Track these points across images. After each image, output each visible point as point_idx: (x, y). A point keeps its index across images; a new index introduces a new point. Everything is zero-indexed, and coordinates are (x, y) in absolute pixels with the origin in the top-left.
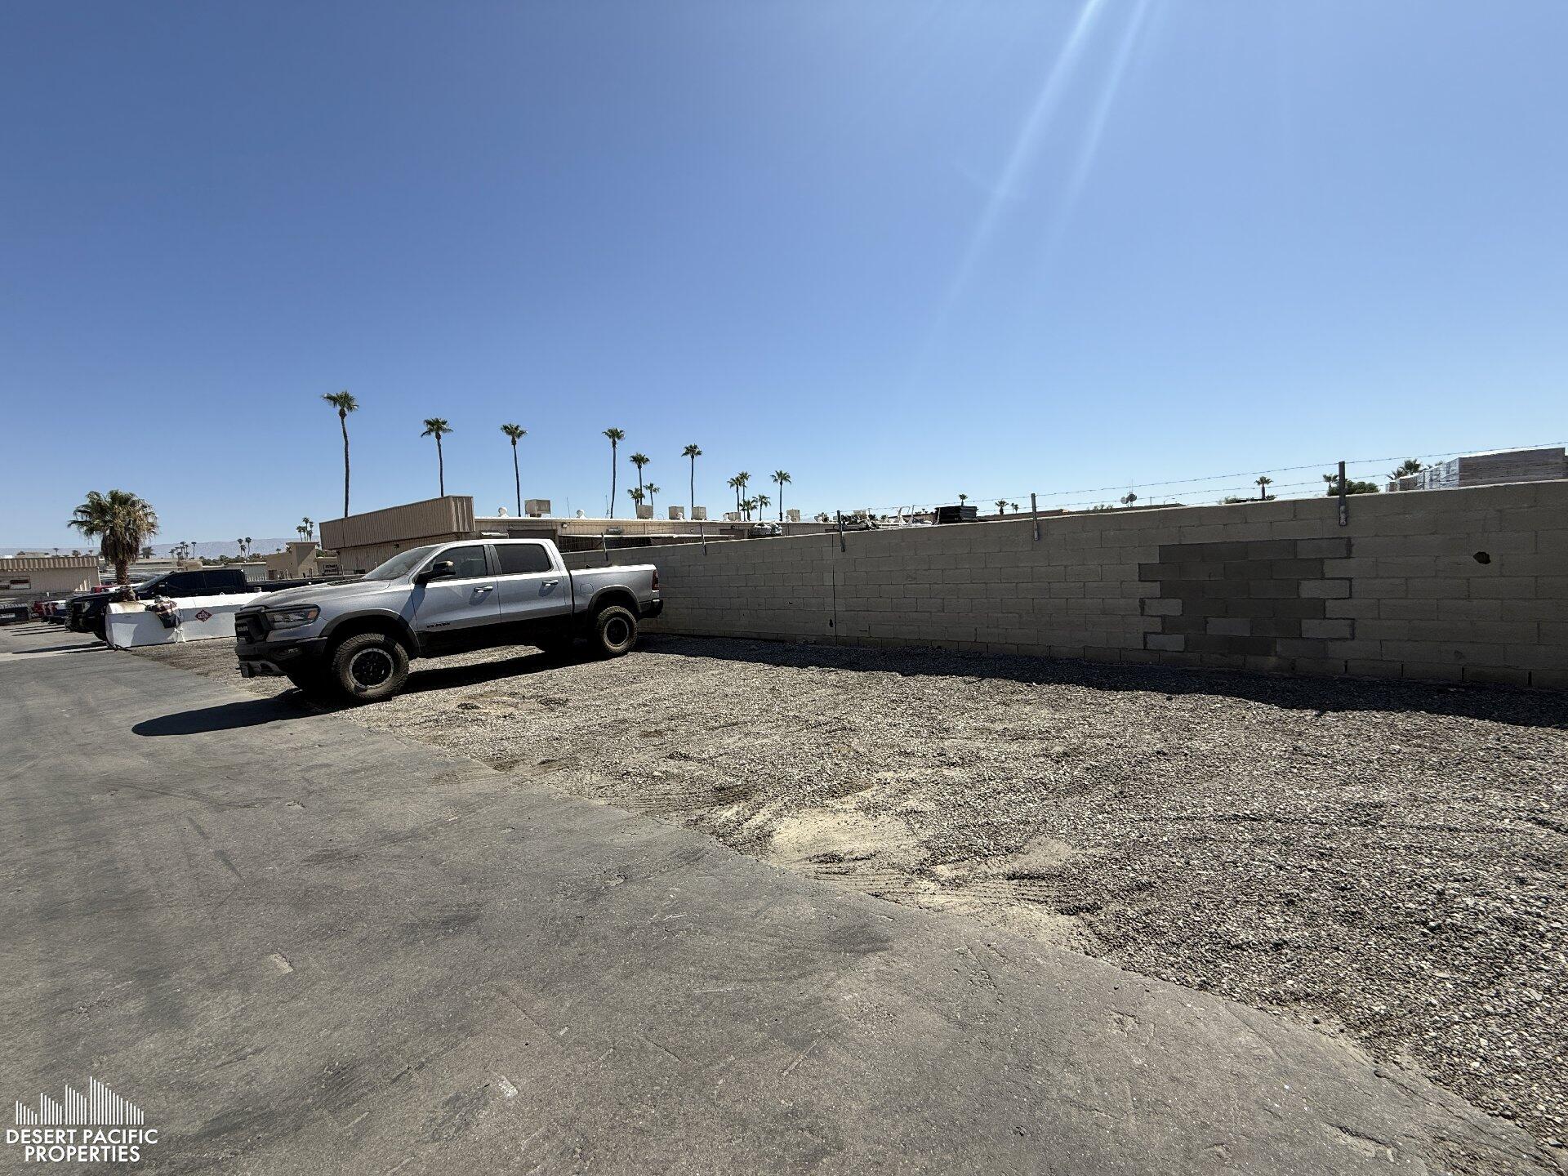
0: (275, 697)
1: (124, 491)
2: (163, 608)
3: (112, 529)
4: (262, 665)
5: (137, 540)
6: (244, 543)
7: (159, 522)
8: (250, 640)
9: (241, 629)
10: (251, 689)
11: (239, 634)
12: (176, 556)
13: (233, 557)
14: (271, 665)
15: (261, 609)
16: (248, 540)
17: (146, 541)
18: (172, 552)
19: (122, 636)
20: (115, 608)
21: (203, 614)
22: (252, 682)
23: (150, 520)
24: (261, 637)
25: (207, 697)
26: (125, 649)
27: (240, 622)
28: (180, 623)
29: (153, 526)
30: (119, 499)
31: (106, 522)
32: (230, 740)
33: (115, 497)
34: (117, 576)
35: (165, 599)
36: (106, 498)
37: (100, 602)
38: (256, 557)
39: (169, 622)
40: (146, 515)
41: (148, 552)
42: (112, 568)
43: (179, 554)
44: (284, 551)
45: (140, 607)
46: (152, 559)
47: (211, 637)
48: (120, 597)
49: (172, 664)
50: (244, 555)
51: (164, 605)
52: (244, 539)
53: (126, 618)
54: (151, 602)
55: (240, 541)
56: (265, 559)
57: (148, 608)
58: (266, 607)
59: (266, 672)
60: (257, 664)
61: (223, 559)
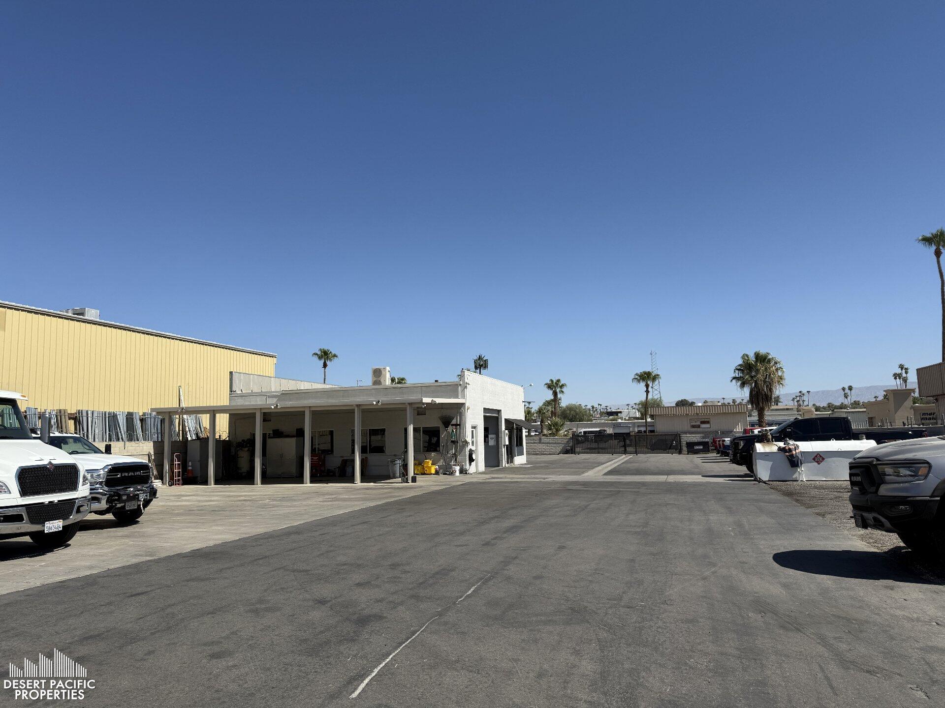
0: (885, 553)
1: (763, 351)
2: (790, 450)
3: (756, 382)
4: (874, 518)
5: (771, 390)
6: (847, 391)
7: (786, 376)
8: (863, 492)
9: (854, 479)
10: (862, 538)
11: (853, 483)
12: (796, 403)
13: (838, 404)
14: (883, 520)
15: (873, 461)
16: (850, 388)
17: (778, 391)
18: (793, 400)
19: (763, 471)
20: (759, 447)
21: (818, 457)
22: (862, 531)
23: (780, 373)
24: (873, 489)
25: (826, 538)
26: (765, 482)
27: (854, 471)
28: (801, 464)
29: (781, 379)
30: (761, 359)
31: (752, 377)
32: (848, 589)
33: (757, 356)
34: (759, 420)
35: (791, 442)
36: (752, 358)
37: (750, 441)
38: (856, 404)
39: (794, 462)
40: (777, 370)
41: (777, 401)
42: (755, 413)
43: (798, 401)
44: (881, 398)
45: (773, 447)
46: (781, 406)
47: (824, 479)
48: (762, 438)
49: (797, 501)
50: (846, 402)
51: (791, 447)
52: (847, 387)
53: (766, 456)
54: (781, 444)
55: (844, 389)
56: (864, 405)
57: (780, 449)
58: (878, 460)
59: (878, 525)
60: (869, 516)
61: (830, 407)
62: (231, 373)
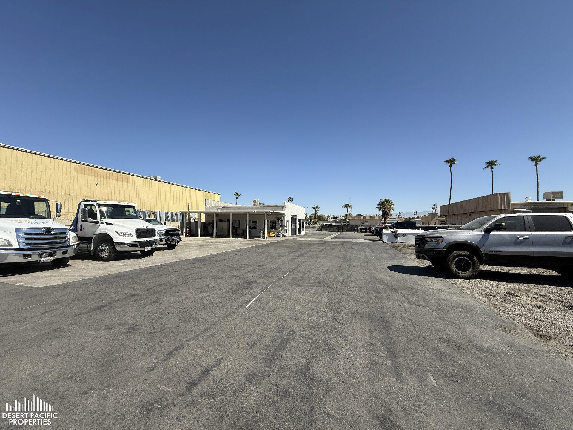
0: (426, 267)
1: (387, 199)
2: (395, 232)
3: (384, 209)
4: (423, 256)
5: (389, 212)
6: (415, 213)
7: (394, 207)
8: (420, 246)
9: (417, 242)
10: (418, 262)
11: (416, 244)
12: (397, 216)
13: (412, 217)
14: (425, 255)
15: (423, 236)
16: (416, 212)
17: (392, 212)
18: (397, 215)
19: (385, 238)
20: (384, 231)
21: (404, 235)
22: (418, 260)
23: (393, 206)
24: (423, 246)
25: (405, 262)
26: (385, 243)
27: (417, 240)
28: (398, 237)
29: (393, 208)
30: (387, 201)
31: (383, 207)
32: (412, 279)
33: (385, 200)
34: (385, 222)
35: (395, 229)
36: (384, 201)
37: (381, 229)
38: (418, 218)
39: (396, 236)
40: (392, 205)
41: (391, 215)
42: (384, 219)
43: (398, 216)
44: (427, 215)
45: (389, 231)
46: (392, 217)
47: (406, 242)
48: (386, 228)
49: (396, 249)
50: (415, 217)
51: (395, 231)
52: (415, 212)
53: (387, 234)
54: (392, 230)
55: (414, 212)
56: (421, 218)
57: (391, 232)
58: (425, 236)
59: (424, 258)
60: (421, 255)
61: (409, 218)
62: (206, 200)
